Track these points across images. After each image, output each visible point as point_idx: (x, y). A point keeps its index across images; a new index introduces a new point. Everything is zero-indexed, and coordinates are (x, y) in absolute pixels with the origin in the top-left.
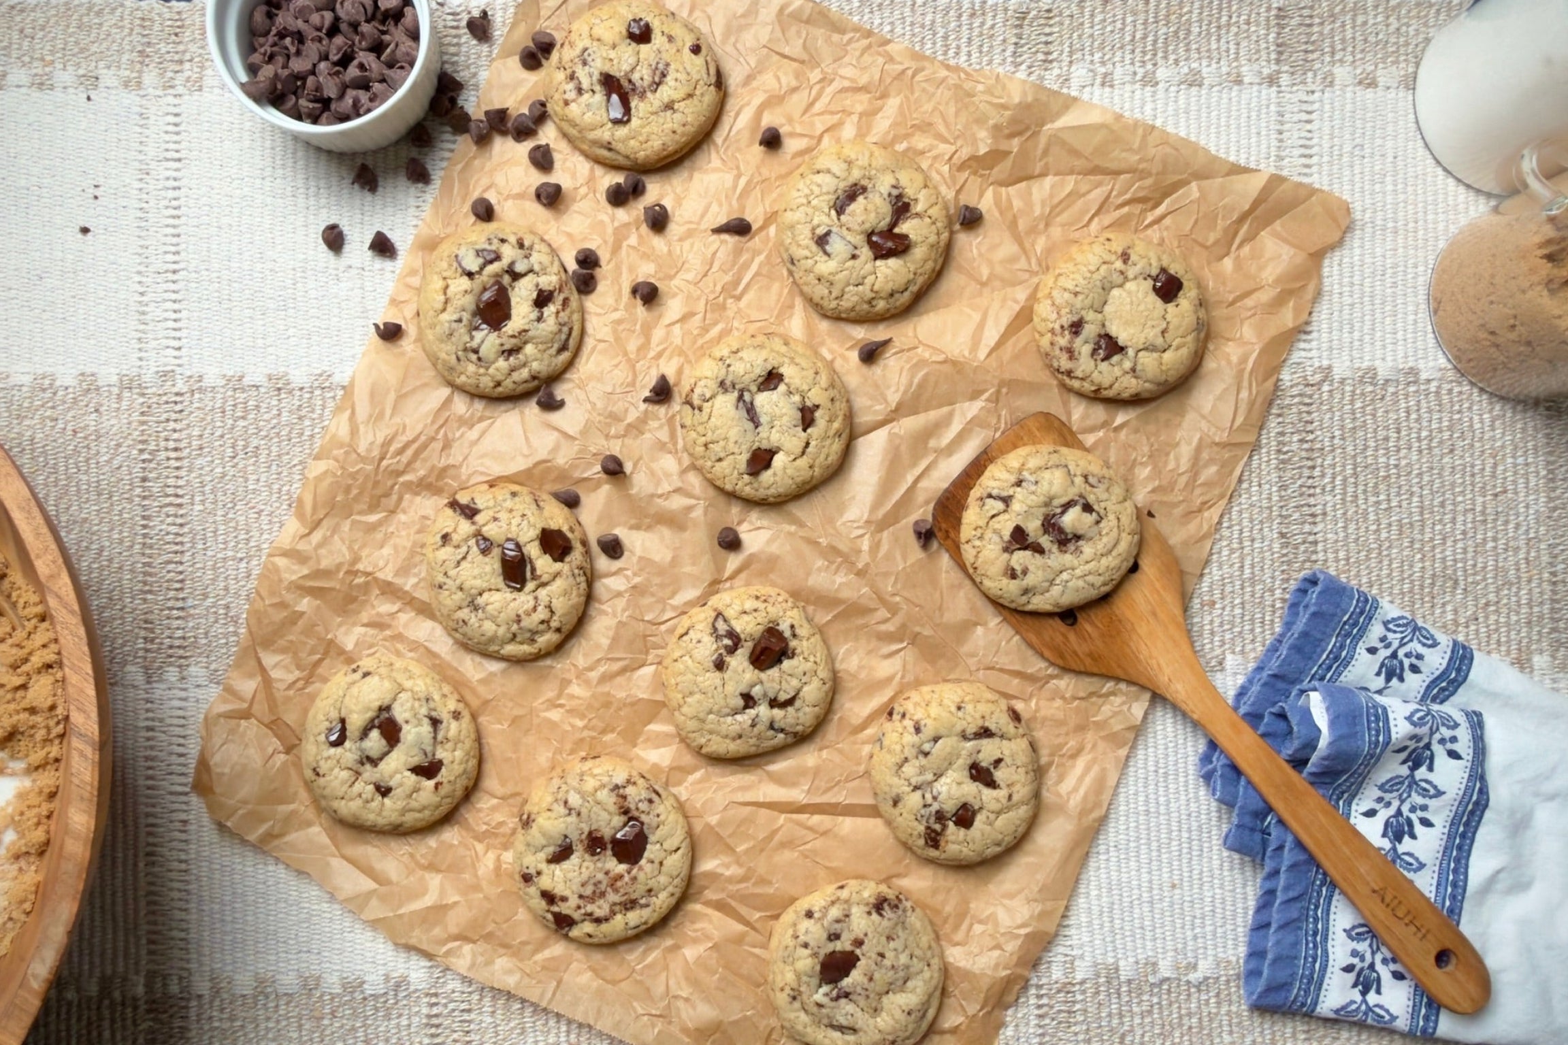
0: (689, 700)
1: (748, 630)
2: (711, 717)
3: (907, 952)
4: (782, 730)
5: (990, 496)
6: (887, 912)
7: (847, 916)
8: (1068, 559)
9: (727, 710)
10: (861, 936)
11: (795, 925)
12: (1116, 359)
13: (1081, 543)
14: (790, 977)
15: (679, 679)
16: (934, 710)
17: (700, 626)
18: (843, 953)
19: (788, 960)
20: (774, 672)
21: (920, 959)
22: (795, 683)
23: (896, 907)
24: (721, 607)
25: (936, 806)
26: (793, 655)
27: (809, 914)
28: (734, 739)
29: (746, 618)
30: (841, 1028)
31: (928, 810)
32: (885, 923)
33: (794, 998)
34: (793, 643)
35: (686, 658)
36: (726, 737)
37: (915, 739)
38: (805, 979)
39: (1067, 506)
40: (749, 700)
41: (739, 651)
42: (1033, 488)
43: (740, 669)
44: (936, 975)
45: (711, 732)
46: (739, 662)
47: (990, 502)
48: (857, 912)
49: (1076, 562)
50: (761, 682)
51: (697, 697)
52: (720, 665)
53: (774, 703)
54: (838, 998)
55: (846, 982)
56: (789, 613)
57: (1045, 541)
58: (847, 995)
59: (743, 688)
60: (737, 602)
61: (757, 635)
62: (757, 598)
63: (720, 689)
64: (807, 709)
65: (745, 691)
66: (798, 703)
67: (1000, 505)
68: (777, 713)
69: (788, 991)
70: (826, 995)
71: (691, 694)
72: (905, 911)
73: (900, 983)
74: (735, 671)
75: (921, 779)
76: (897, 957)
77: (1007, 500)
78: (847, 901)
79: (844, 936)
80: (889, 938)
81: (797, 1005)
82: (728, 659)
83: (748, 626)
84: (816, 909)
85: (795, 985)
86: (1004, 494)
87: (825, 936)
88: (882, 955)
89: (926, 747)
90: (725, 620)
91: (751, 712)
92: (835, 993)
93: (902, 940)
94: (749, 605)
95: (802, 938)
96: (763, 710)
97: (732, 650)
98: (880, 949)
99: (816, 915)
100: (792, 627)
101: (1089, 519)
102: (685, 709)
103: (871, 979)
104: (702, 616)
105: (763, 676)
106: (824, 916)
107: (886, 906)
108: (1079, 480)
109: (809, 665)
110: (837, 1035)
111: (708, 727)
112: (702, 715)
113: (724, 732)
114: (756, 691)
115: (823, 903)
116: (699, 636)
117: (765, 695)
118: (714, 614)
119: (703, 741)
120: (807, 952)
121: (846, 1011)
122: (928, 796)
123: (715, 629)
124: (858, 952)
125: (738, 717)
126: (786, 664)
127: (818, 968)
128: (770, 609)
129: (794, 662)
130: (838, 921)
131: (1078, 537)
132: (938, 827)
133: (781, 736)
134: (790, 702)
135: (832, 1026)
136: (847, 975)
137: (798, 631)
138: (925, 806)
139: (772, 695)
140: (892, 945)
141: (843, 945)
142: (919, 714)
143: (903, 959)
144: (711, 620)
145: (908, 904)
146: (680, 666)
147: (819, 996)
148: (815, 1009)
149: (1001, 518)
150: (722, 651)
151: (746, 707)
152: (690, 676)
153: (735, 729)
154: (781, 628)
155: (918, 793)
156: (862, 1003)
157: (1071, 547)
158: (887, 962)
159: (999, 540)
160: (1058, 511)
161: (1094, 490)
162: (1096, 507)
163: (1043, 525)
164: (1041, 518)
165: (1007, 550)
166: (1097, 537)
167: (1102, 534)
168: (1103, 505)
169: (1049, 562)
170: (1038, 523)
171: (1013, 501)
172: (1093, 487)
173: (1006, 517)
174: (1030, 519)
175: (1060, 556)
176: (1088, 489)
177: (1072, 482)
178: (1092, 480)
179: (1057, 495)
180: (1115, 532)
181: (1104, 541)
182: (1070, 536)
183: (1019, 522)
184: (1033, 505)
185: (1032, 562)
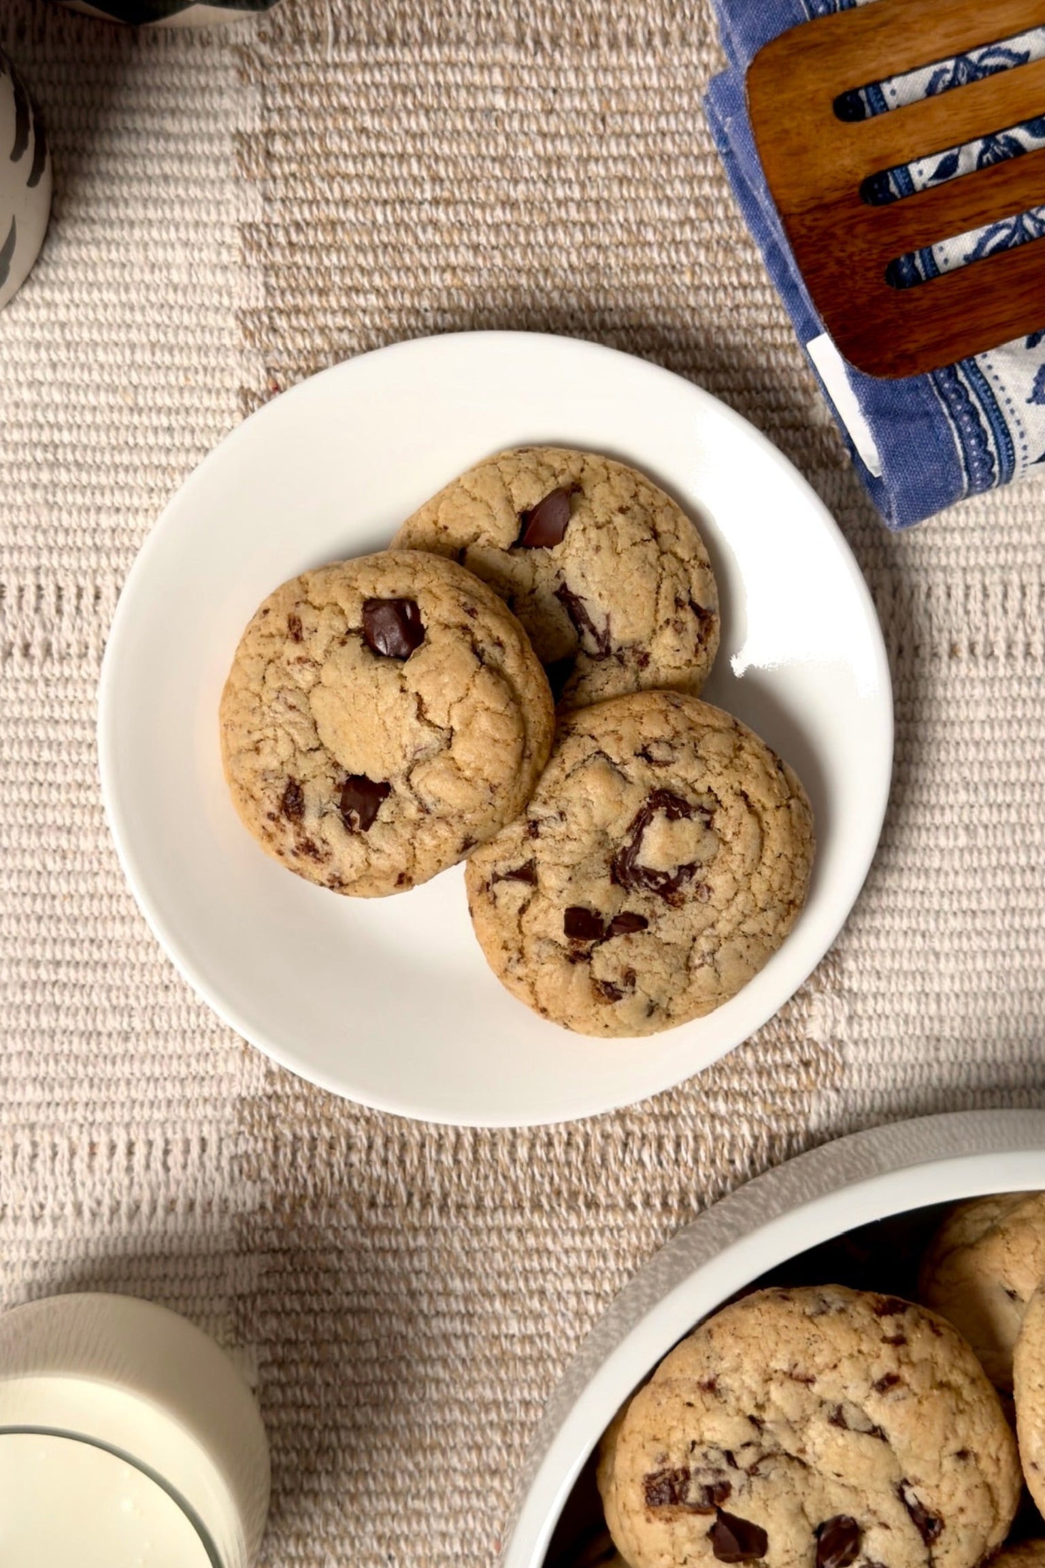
5: (496, 878)
8: (692, 914)
12: (384, 813)
13: (698, 875)
39: (638, 828)
42: (561, 828)
47: (501, 888)
49: (711, 914)
57: (634, 904)
67: (521, 890)
77: (527, 874)
86: (518, 863)
101: (688, 828)
108: (634, 769)
131: (689, 870)
149: (533, 910)
157: (687, 889)
159: (551, 950)
160: (627, 842)
161: (673, 769)
162: (691, 799)
163: (614, 880)
164: (605, 871)
165: (575, 958)
166: (722, 850)
167: (729, 837)
168: (701, 787)
169: (664, 936)
170: (605, 883)
171: (539, 869)
172: (666, 764)
173: (543, 904)
174: (585, 884)
175: (676, 914)
176: (660, 772)
177: (625, 778)
178: (658, 753)
179: (611, 816)
180: (748, 820)
181: (738, 848)
182: (673, 874)
183: (568, 901)
184: (576, 859)
185: (634, 952)
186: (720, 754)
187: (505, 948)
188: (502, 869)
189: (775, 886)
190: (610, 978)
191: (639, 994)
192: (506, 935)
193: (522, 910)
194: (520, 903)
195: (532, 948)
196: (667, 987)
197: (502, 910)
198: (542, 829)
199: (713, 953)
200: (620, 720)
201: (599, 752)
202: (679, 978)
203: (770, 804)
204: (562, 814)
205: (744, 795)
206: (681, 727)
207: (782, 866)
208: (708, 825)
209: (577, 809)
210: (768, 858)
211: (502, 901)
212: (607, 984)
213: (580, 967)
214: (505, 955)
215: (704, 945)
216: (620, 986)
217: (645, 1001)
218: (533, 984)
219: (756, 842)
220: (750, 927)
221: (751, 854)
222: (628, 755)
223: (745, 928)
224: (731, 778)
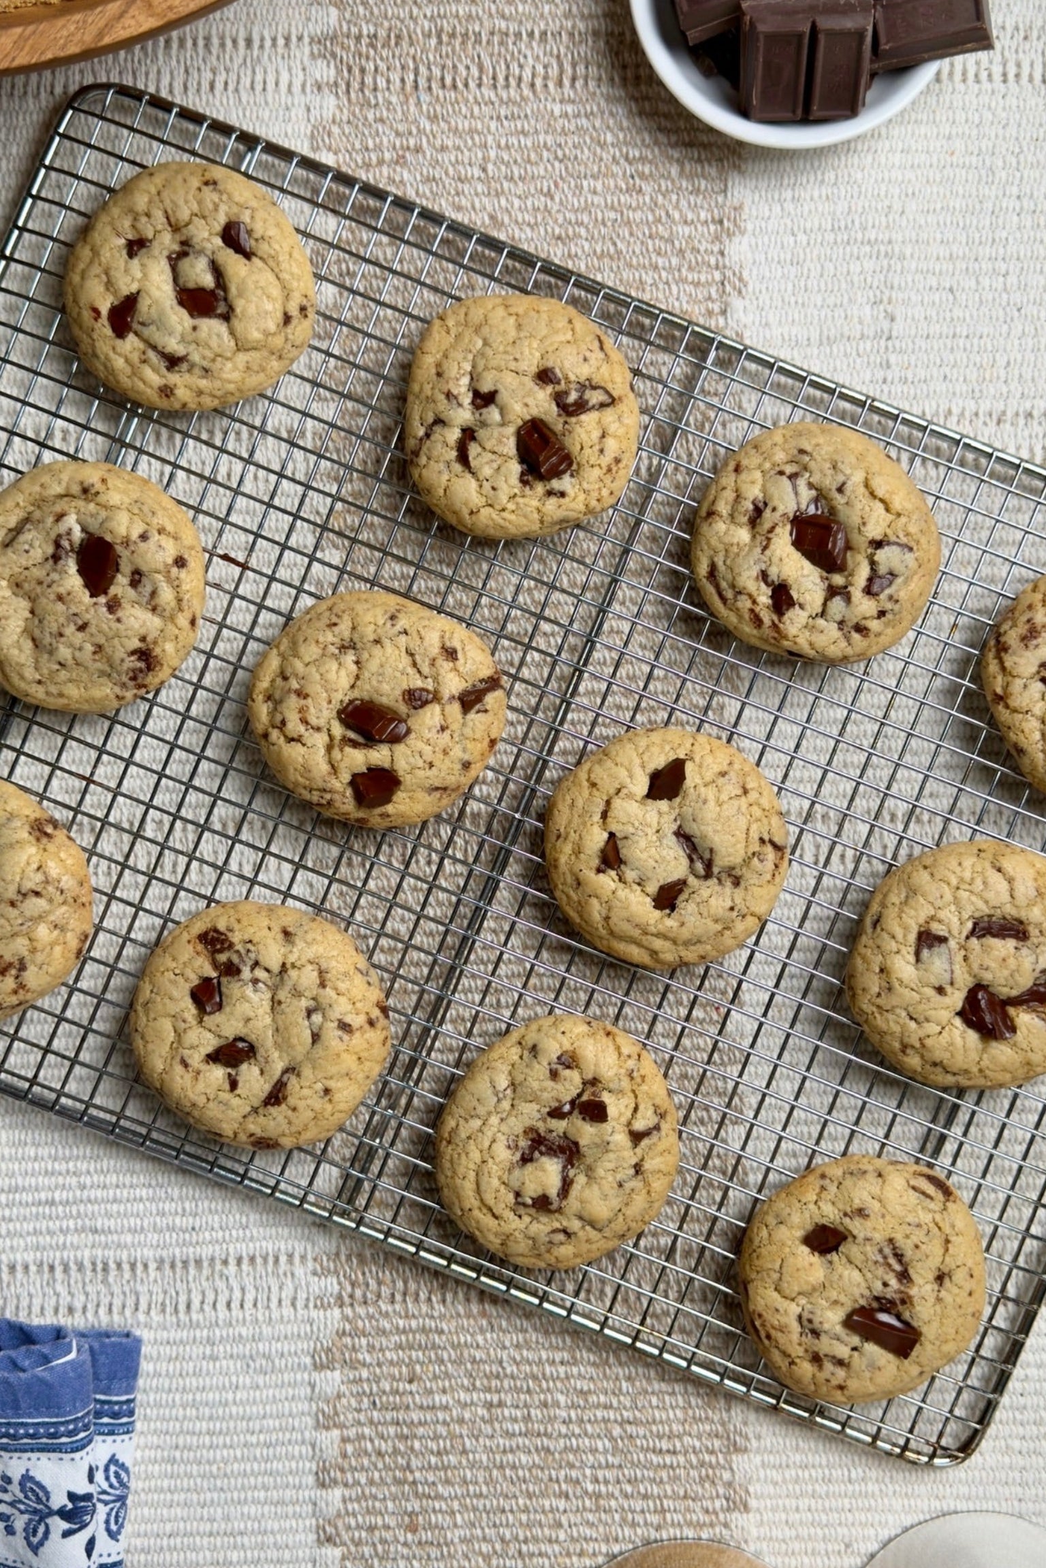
0: (512, 320)
1: (578, 430)
2: (480, 343)
3: (70, 662)
4: (428, 435)
6: (133, 663)
7: (154, 610)
8: (517, 1125)
9: (480, 368)
10: (120, 614)
11: (176, 538)
13: (518, 1155)
14: (114, 498)
15: (544, 316)
16: (349, 1061)
17: (605, 369)
18: (111, 581)
19: (137, 508)
20: (510, 446)
21: (53, 673)
22: (487, 471)
23: (134, 678)
24: (621, 407)
25: (246, 973)
26: (524, 482)
27: (180, 562)
28: (438, 365)
29: (596, 434)
30: (17, 531)
31: (250, 963)
32: (120, 653)
33: (85, 491)
34: (540, 488)
35: (569, 336)
36: (446, 356)
37: (335, 1014)
38: (103, 514)
39: (566, 1185)
40: (484, 399)
41: (555, 408)
42: (619, 1177)
43: (530, 401)
44: (23, 685)
45: (458, 337)
46: (540, 403)
48: (152, 623)
49: (505, 1129)
50: (503, 424)
51: (513, 333)
52: (544, 376)
53: (469, 434)
54: (57, 545)
55: (72, 566)
56: (582, 497)
57: (560, 1126)
58: (56, 558)
59: (503, 396)
60: (621, 431)
61: (567, 441)
62: (617, 461)
63: (513, 365)
64: (445, 477)
65: (498, 398)
66: (458, 467)
67: (639, 1125)
68: (454, 435)
69: (99, 486)
70: (69, 532)
71: (519, 327)
72: (124, 685)
73: (37, 633)
74: (530, 393)
75: (289, 984)
76: (71, 645)
78: (172, 618)
79: (131, 592)
80: (99, 648)
81: (76, 489)
82: (549, 389)
83: (585, 430)
84: (183, 574)
85: (102, 499)
86: (645, 1142)
87: (144, 568)
88: (82, 628)
89: (317, 1018)
90: (603, 405)
91: (467, 399)
92: (65, 544)
93: (90, 664)
94: (611, 445)
95: (155, 537)
96: (463, 415)
97: (559, 398)
98: (92, 629)
99: (175, 570)
100: (562, 494)
101: (531, 1191)
102: (501, 312)
103: (60, 598)
104: (619, 379)
105: (511, 430)
106: (169, 580)
107: (142, 665)
108: (575, 1225)
109: (503, 498)
110: (13, 521)
111: (468, 334)
112: (485, 330)
113: (452, 354)
114: (493, 414)
115: (185, 587)
116: (592, 362)
117: (484, 424)
118: (615, 394)
119: (451, 323)
120: (135, 535)
121: (36, 546)
122: (260, 974)
123: (594, 388)
124: (102, 600)
125: (465, 380)
126: (515, 468)
127: (108, 538)
128: (596, 472)
129: (514, 480)
130: (154, 594)
131: (526, 1160)
132: (222, 958)
133: (421, 432)
134: (463, 458)
135: (27, 520)
136: (81, 572)
137: (553, 501)
138: (256, 964)
139: (481, 434)
140: (89, 648)
141: (120, 586)
142: (357, 1040)
143: (64, 652)
144: (609, 387)
145: (129, 695)
146: (561, 323)
147: (71, 521)
148: (58, 508)
149: (629, 1114)
150: (563, 386)
151: (477, 394)
152: (544, 331)
153: (452, 370)
154: (566, 478)
155: (276, 968)
156: (38, 573)
157: (524, 1143)
158: (70, 630)
159: (611, 1086)
160: (572, 1173)
161: (549, 1229)
162: (533, 1211)
163: (576, 1144)
164: (583, 1150)
165: (594, 1082)
166: (505, 1178)
167: (502, 1188)
168: (527, 1219)
169: (535, 1106)
170: (582, 1142)
171: (629, 1144)
172: (554, 1231)
173: (624, 1120)
174: (597, 1140)
175: (528, 1123)
176: (557, 1225)
177: (581, 1218)
178: (561, 1237)
179: (587, 1191)
180: (491, 1202)
181: (495, 1182)
182: (537, 1154)
183: (607, 1127)
184: (606, 1157)
185: (554, 1093)
186: (516, 1242)
187: (643, 1077)
188: (655, 1136)
189: (463, 1157)
190: (567, 1072)
191: (545, 1063)
192: (644, 1088)
193: (636, 1109)
194: (639, 1115)
195: (626, 1084)
196: (527, 1071)
197: (649, 1105)
198: (632, 1171)
199: (499, 1101)
200: (589, 1251)
201: (600, 1231)
202: (519, 1078)
203: (476, 1213)
204: (620, 1185)
205: (495, 1217)
206: (547, 1256)
207: (461, 1171)
208: (518, 1194)
209: (611, 1192)
210: (472, 1175)
211: (650, 1112)
212: (569, 1067)
213: (590, 1076)
214: (643, 1072)
215: (506, 1105)
216: (560, 1067)
217: (540, 1058)
218: (620, 1054)
219: (483, 1188)
220: (476, 1123)
221: (484, 1180)
222: (581, 1234)
223: (479, 1123)
224: (506, 1228)
